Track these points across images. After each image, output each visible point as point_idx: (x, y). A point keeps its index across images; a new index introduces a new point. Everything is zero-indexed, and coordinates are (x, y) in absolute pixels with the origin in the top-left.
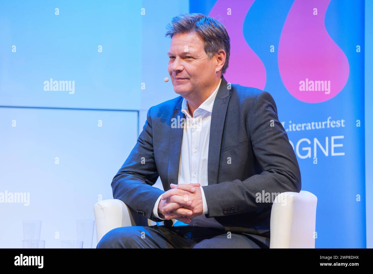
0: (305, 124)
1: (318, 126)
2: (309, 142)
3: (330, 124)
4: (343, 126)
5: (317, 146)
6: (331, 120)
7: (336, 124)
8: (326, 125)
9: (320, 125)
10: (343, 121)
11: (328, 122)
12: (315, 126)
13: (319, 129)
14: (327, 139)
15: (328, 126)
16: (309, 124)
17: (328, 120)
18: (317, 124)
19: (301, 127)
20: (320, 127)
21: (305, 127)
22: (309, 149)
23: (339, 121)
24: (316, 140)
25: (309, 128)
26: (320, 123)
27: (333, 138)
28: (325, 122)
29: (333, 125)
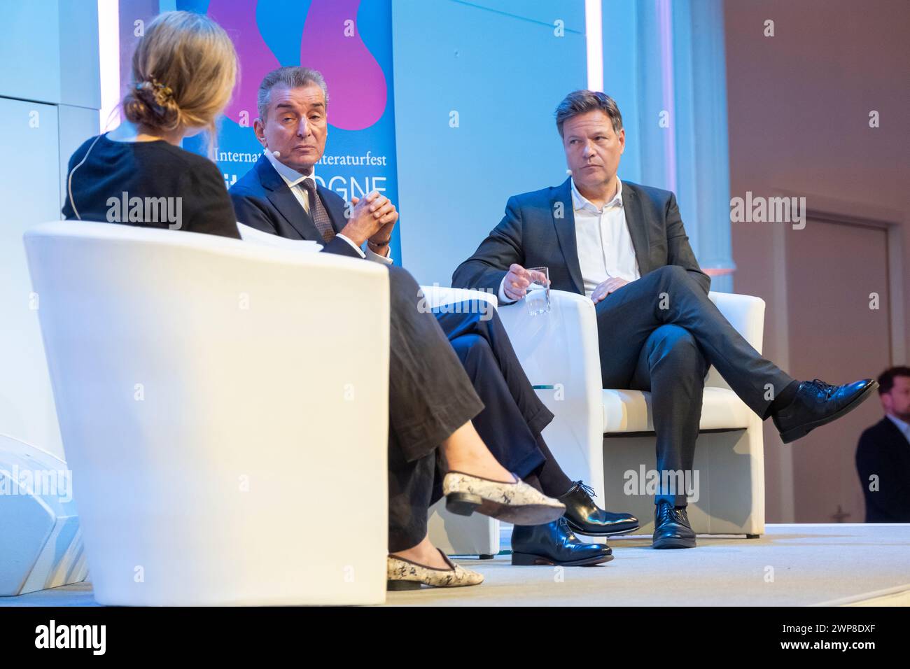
0: (338, 157)
1: (355, 162)
2: (345, 182)
3: (370, 160)
4: (385, 164)
5: (355, 186)
6: (371, 156)
7: (377, 161)
8: (365, 161)
9: (357, 161)
10: (384, 158)
11: (368, 157)
12: (351, 160)
13: (356, 165)
14: (367, 179)
15: (368, 164)
16: (343, 157)
17: (368, 155)
18: (353, 158)
19: (334, 161)
20: (358, 163)
21: (339, 160)
22: (345, 190)
23: (380, 158)
24: (353, 180)
25: (343, 163)
26: (357, 158)
27: (374, 179)
28: (364, 158)
29: (374, 162)
